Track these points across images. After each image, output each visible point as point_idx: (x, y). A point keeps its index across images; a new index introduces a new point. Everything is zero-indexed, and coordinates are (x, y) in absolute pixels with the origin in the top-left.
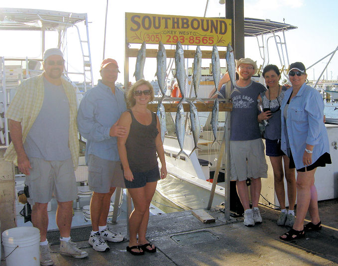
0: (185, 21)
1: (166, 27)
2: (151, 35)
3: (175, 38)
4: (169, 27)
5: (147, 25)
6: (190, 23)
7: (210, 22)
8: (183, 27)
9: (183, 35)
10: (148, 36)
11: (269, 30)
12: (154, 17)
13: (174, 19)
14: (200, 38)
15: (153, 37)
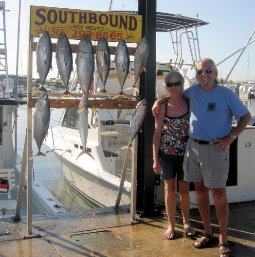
0: (93, 16)
1: (73, 21)
2: (56, 29)
3: (82, 33)
4: (75, 22)
5: (52, 19)
6: (97, 18)
7: (119, 18)
8: (90, 22)
9: (90, 30)
10: (53, 30)
11: (182, 26)
12: (61, 11)
13: (81, 13)
14: (108, 33)
15: (58, 31)
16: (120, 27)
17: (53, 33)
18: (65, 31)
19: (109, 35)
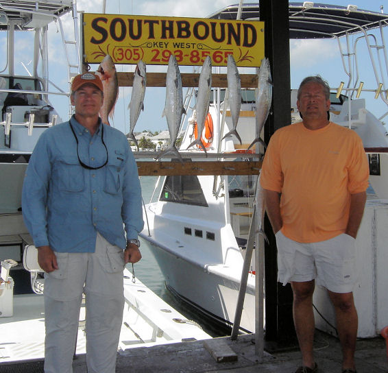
0: (183, 26)
1: (152, 36)
2: (124, 49)
3: (167, 54)
4: (155, 35)
5: (118, 33)
6: (191, 29)
7: (226, 27)
8: (180, 36)
9: (180, 49)
10: (120, 52)
11: (358, 26)
12: (131, 19)
13: (164, 22)
14: (209, 53)
15: (128, 53)
16: (229, 43)
17: (120, 57)
18: (140, 52)
19: (211, 55)
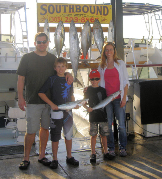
0: (78, 7)
1: (65, 11)
2: (54, 17)
3: (71, 19)
4: (66, 11)
5: (51, 11)
6: (81, 9)
8: (77, 11)
9: (77, 17)
10: (52, 18)
12: (57, 5)
13: (70, 6)
14: (89, 18)
15: (56, 19)
16: (97, 14)
17: (52, 20)
18: (60, 18)
19: (90, 19)
